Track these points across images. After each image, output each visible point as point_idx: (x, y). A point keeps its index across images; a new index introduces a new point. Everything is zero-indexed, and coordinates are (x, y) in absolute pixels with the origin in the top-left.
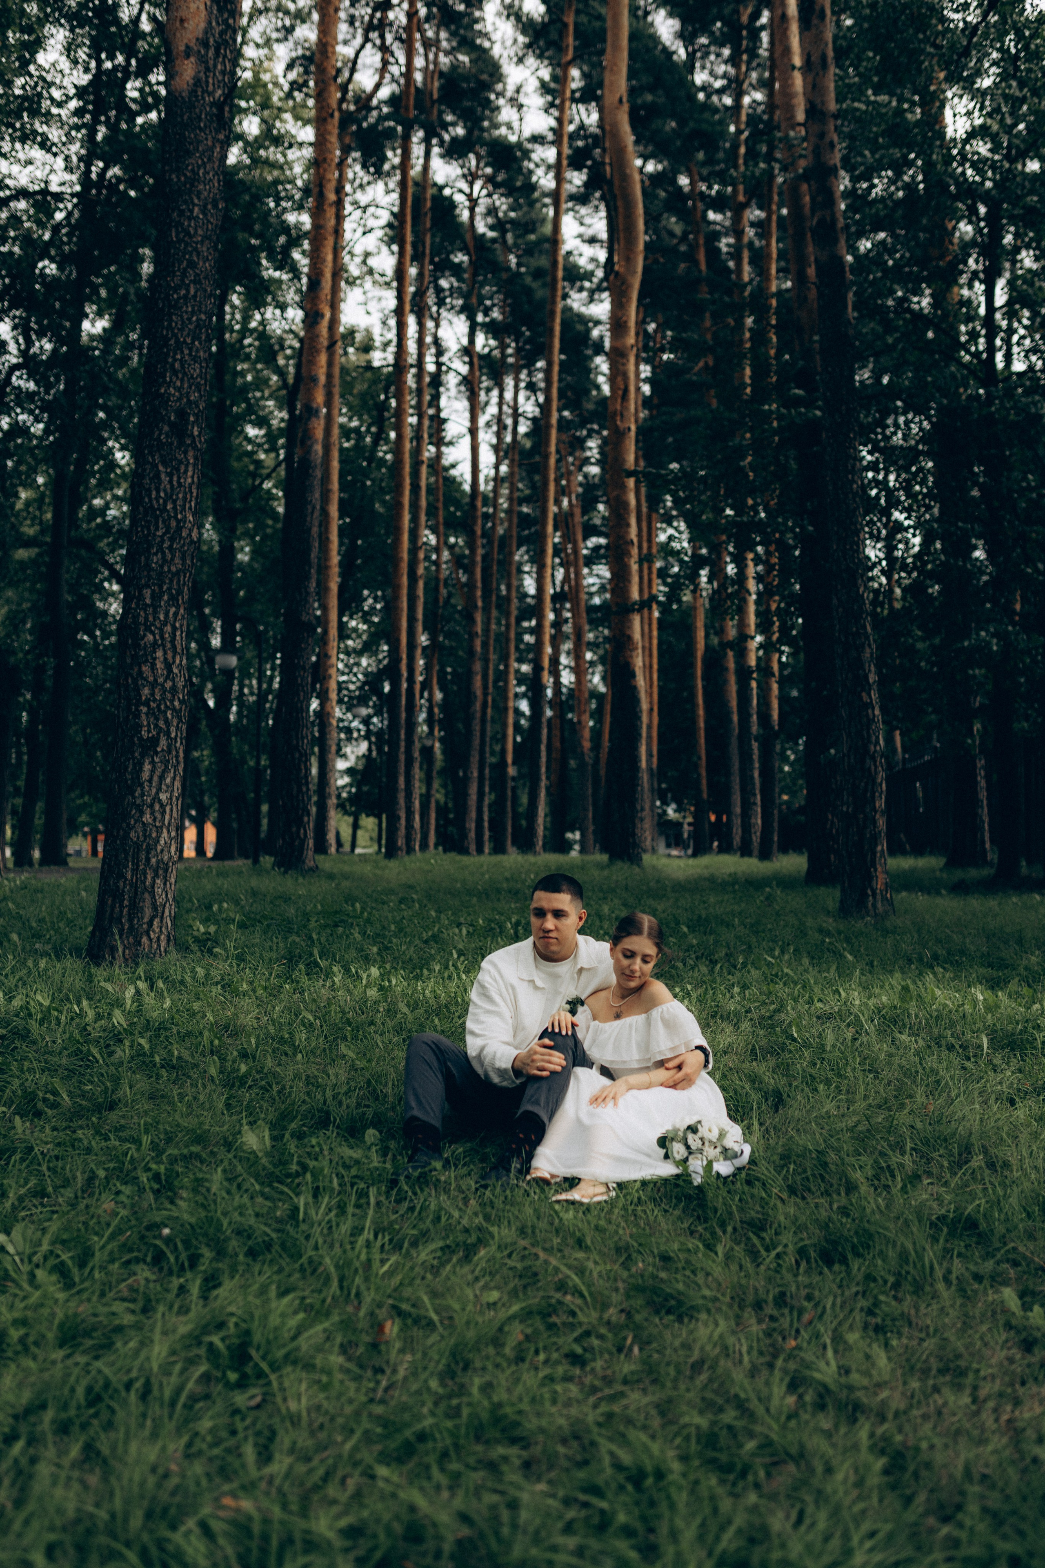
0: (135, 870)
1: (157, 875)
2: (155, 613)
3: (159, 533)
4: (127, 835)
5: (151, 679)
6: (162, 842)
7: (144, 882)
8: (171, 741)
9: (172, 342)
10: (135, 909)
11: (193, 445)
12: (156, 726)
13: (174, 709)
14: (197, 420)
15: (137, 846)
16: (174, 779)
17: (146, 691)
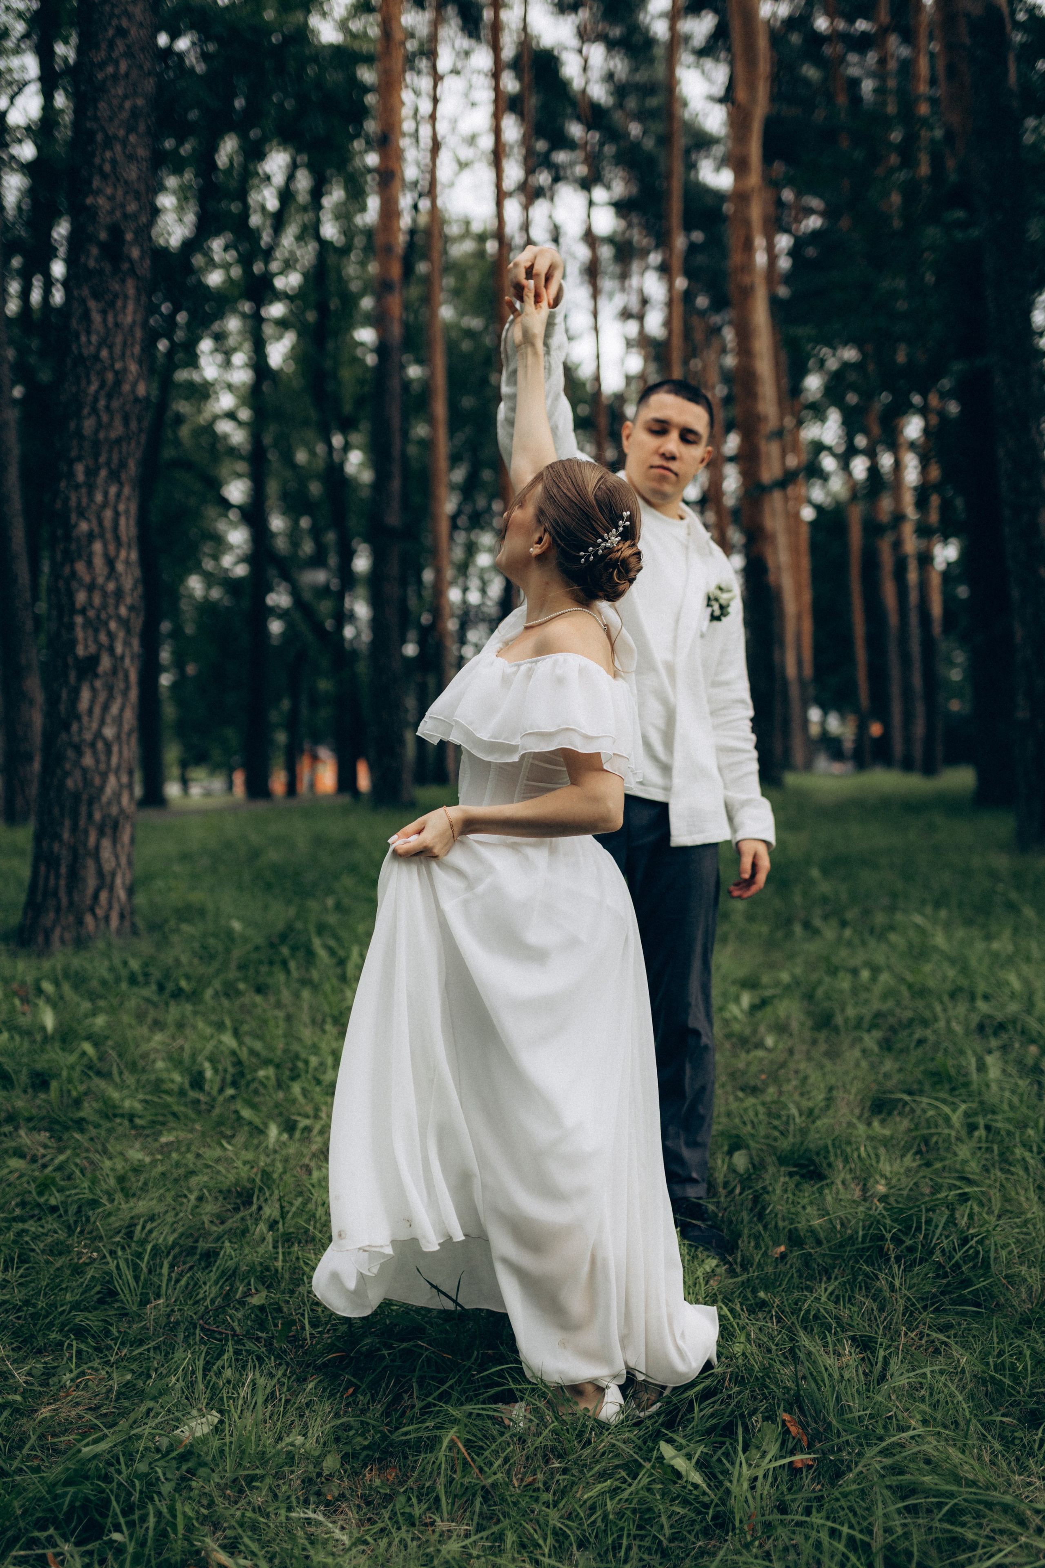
0: (74, 828)
1: (101, 833)
2: (91, 494)
3: (92, 389)
4: (62, 785)
6: (108, 791)
7: (85, 844)
8: (118, 661)
10: (75, 877)
11: (132, 271)
13: (119, 618)
14: (135, 238)
15: (76, 797)
16: (122, 710)
17: (81, 597)
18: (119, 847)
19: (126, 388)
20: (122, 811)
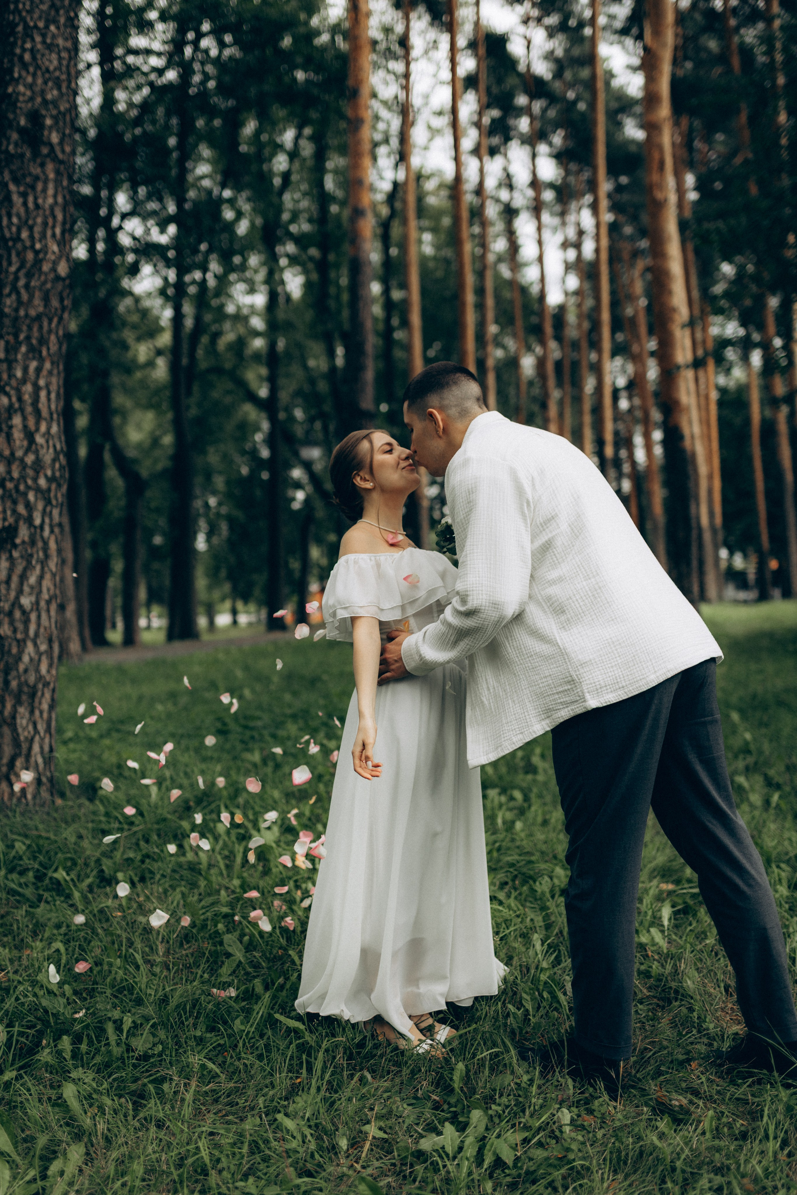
1: (18, 702)
2: (10, 368)
3: (13, 269)
5: (7, 453)
6: (26, 659)
8: (36, 531)
9: (20, 28)
11: (52, 154)
12: (14, 511)
13: (38, 490)
14: (56, 123)
16: (41, 577)
18: (37, 713)
19: (46, 267)
20: (40, 678)
